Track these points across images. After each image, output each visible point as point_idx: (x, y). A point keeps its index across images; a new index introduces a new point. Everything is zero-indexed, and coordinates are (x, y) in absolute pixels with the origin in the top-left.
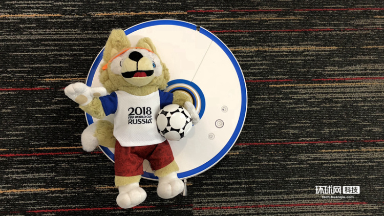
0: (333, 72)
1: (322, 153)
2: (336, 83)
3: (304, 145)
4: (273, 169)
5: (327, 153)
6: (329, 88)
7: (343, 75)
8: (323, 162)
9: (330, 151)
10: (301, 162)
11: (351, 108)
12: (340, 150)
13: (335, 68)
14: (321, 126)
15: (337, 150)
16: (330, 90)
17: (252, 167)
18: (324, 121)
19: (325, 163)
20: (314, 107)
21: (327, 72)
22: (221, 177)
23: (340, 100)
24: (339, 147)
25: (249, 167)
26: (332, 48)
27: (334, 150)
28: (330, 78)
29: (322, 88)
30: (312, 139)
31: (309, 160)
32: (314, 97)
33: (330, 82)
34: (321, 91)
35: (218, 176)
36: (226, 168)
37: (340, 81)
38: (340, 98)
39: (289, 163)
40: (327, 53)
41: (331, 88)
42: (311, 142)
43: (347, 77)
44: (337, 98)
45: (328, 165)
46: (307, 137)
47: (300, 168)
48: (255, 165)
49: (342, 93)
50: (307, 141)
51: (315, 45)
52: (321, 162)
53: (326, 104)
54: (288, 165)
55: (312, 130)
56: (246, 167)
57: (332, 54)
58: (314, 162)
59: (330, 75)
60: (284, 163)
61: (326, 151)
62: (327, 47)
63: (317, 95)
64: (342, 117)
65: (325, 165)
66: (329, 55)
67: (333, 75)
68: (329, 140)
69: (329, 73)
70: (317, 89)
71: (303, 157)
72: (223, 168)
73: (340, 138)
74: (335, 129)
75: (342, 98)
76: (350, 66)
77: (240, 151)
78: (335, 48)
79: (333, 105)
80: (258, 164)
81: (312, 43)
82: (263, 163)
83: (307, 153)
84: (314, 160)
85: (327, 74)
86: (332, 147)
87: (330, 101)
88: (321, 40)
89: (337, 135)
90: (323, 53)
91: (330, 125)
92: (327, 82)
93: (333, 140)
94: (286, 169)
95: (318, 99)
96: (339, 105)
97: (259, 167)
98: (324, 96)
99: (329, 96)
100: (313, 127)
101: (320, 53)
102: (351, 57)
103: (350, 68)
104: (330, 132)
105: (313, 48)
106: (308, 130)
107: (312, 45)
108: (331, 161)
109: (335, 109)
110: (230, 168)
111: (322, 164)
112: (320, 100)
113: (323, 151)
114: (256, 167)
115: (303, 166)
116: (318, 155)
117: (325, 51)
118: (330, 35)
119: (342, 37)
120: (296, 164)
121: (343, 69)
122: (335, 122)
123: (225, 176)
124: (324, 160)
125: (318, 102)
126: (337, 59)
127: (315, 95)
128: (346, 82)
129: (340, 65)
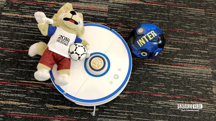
0: (178, 61)
1: (170, 101)
2: (179, 66)
3: (161, 96)
4: (143, 107)
5: (172, 102)
6: (175, 68)
7: (183, 63)
8: (170, 106)
9: (174, 101)
10: (158, 105)
11: (186, 80)
12: (180, 101)
13: (179, 59)
14: (170, 87)
15: (178, 101)
16: (176, 70)
17: (132, 105)
18: (172, 85)
19: (171, 107)
20: (167, 77)
21: (175, 60)
22: (115, 108)
23: (181, 75)
24: (179, 100)
25: (130, 105)
26: (178, 49)
27: (177, 101)
28: (176, 63)
29: (172, 68)
30: (165, 93)
31: (162, 105)
32: (167, 72)
33: (176, 65)
34: (171, 69)
35: (113, 107)
36: (118, 104)
37: (181, 66)
38: (181, 74)
39: (152, 105)
40: (175, 51)
41: (176, 68)
42: (164, 95)
43: (185, 64)
44: (179, 74)
45: (173, 109)
46: (162, 92)
47: (157, 108)
48: (134, 104)
49: (182, 71)
50: (162, 94)
51: (169, 46)
52: (169, 106)
53: (173, 76)
54: (151, 106)
55: (165, 89)
56: (128, 104)
57: (178, 52)
58: (165, 106)
59: (176, 62)
60: (149, 105)
61: (172, 101)
62: (175, 48)
63: (169, 71)
64: (181, 84)
65: (171, 108)
66: (176, 52)
67: (178, 62)
68: (174, 95)
69: (176, 61)
70: (169, 68)
71: (159, 102)
72: (116, 103)
73: (180, 95)
74: (177, 90)
75: (182, 74)
76: (187, 59)
77: (126, 95)
78: (179, 49)
79: (177, 77)
80: (135, 103)
81: (168, 45)
82: (138, 103)
83: (162, 101)
84: (165, 105)
85: (175, 61)
86: (175, 99)
87: (176, 75)
88: (172, 44)
89: (178, 93)
90: (173, 51)
91: (175, 87)
92: (174, 65)
93: (176, 95)
94: (150, 108)
95: (169, 73)
96: (180, 78)
97: (135, 105)
98: (173, 72)
99: (175, 72)
100: (166, 87)
101: (171, 50)
102: (187, 55)
103: (187, 60)
104: (175, 91)
105: (168, 48)
106: (163, 88)
107: (168, 46)
108: (175, 107)
109: (178, 79)
110: (120, 104)
111: (170, 107)
112: (170, 74)
113: (171, 100)
114: (134, 105)
115: (159, 107)
116: (167, 103)
117: (174, 50)
118: (177, 42)
119: (183, 44)
120: (155, 106)
121: (183, 60)
122: (177, 86)
123: (117, 108)
124: (171, 105)
125: (169, 75)
126: (180, 55)
127: (168, 71)
128: (184, 67)
129: (182, 57)
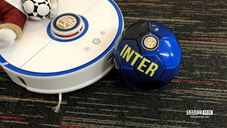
0: (199, 35)
1: (195, 90)
3: (177, 81)
8: (197, 98)
12: (214, 90)
13: (201, 33)
14: (193, 69)
21: (194, 35)
23: (208, 52)
24: (212, 87)
26: (197, 21)
27: (207, 89)
31: (182, 95)
33: (198, 40)
34: (191, 45)
42: (184, 80)
46: (180, 76)
47: (173, 101)
48: (129, 94)
49: (209, 48)
50: (180, 79)
53: (195, 54)
54: (162, 97)
57: (198, 24)
58: (188, 97)
60: (158, 95)
62: (193, 21)
66: (195, 25)
70: (187, 44)
79: (202, 55)
80: (132, 93)
84: (187, 95)
86: (204, 86)
87: (199, 52)
88: (188, 17)
89: (208, 77)
90: (190, 24)
94: (160, 100)
103: (214, 33)
104: (202, 74)
107: (182, 19)
112: (190, 51)
113: (197, 88)
116: (191, 92)
118: (195, 15)
127: (185, 47)
